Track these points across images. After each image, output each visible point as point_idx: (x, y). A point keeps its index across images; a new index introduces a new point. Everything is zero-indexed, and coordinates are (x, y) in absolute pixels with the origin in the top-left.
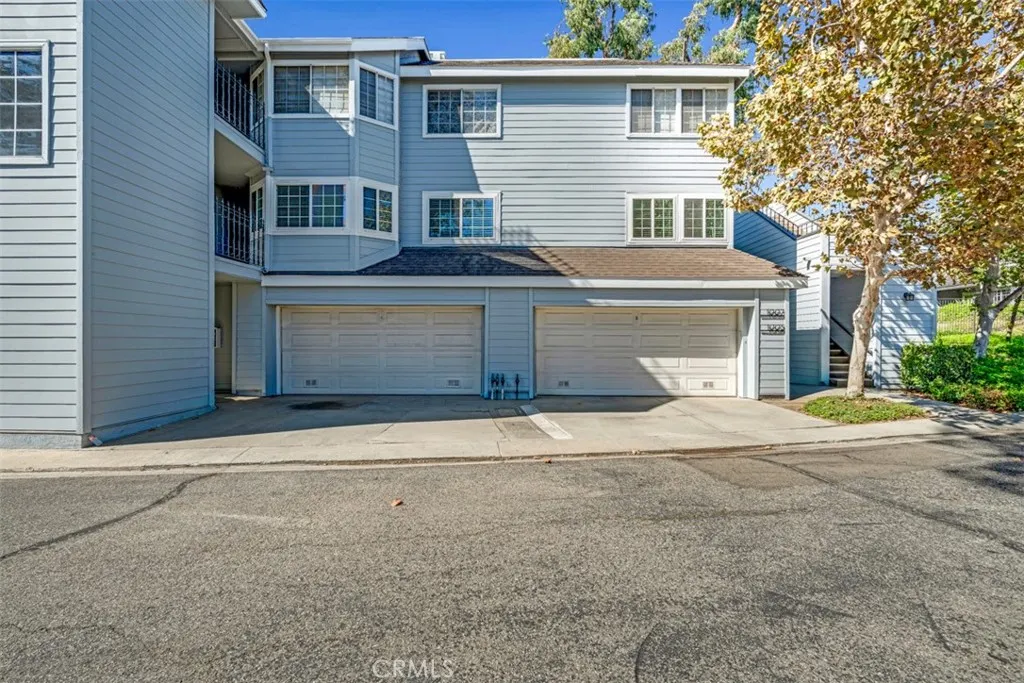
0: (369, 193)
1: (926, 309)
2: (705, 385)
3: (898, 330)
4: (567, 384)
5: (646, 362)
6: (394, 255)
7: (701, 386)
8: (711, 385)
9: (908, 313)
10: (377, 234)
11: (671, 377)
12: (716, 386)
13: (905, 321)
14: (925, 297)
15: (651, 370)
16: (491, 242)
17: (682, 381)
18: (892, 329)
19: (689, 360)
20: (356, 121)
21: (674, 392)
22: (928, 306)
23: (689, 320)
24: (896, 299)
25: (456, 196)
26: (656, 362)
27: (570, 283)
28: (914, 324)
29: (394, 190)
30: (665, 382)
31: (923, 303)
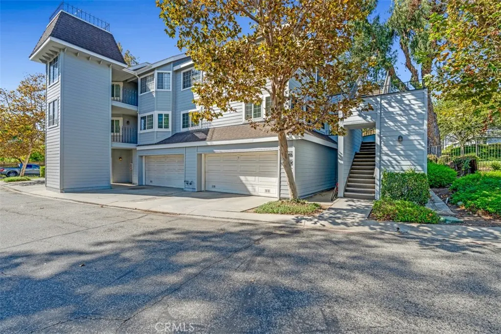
0: (160, 115)
1: (419, 147)
2: (266, 191)
3: (394, 162)
4: (215, 186)
5: (242, 178)
6: (169, 136)
7: (264, 191)
8: (269, 191)
9: (402, 150)
10: (163, 130)
11: (252, 185)
12: (271, 192)
13: (400, 155)
14: (418, 138)
15: (244, 182)
16: (199, 128)
17: (257, 188)
18: (389, 161)
19: (260, 178)
20: (156, 92)
21: (253, 193)
22: (420, 144)
23: (260, 158)
24: (393, 141)
25: (190, 111)
26: (246, 178)
27: (207, 144)
28: (407, 157)
29: (170, 113)
30: (250, 188)
31: (416, 143)
